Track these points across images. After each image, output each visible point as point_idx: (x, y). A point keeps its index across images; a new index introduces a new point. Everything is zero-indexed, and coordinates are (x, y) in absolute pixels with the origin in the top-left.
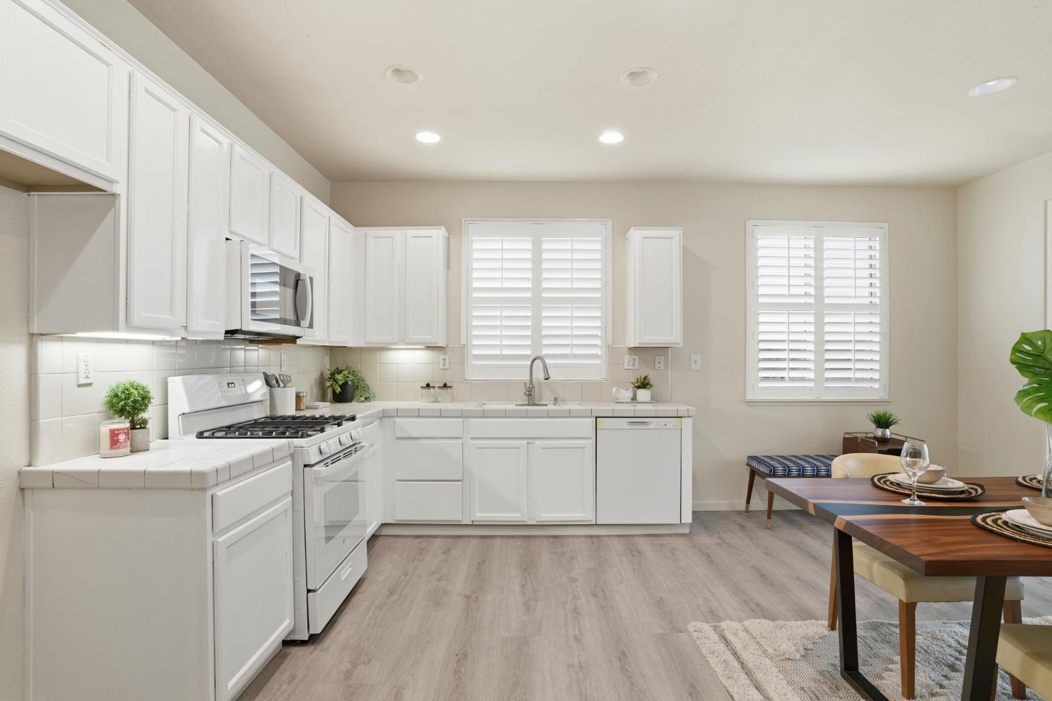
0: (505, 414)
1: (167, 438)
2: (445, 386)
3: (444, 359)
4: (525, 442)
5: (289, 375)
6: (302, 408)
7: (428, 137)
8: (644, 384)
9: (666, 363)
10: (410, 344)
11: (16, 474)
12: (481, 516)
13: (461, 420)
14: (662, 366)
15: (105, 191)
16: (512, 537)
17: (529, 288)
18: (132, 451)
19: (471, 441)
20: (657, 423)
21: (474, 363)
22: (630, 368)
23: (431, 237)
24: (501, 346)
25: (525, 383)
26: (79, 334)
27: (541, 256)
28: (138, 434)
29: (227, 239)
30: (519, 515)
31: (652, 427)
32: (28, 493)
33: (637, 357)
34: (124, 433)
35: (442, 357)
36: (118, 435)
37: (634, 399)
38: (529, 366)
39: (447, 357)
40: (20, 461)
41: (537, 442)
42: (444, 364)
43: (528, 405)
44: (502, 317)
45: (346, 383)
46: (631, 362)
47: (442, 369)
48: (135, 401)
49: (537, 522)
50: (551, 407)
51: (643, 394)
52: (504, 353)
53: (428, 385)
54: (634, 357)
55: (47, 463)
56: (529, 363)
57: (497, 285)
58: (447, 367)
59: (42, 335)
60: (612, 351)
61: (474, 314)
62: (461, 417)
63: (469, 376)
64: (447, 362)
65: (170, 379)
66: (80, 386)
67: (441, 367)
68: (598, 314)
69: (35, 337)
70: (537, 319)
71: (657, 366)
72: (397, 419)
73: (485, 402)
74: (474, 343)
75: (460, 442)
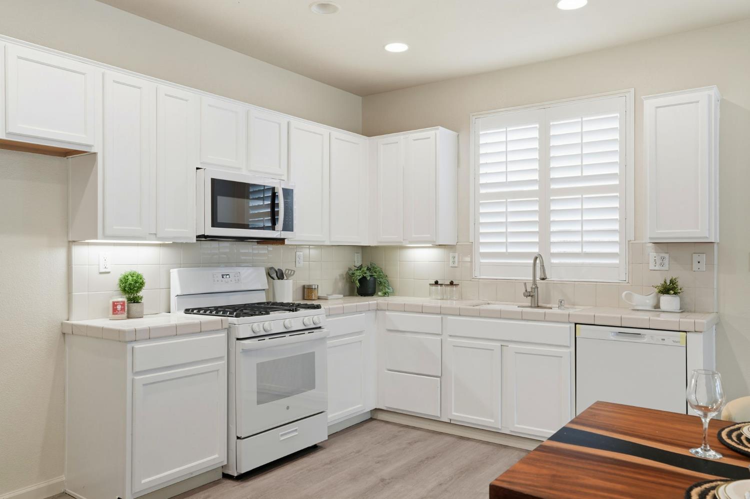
0: (500, 315)
1: (170, 312)
2: (452, 283)
3: (454, 257)
4: (498, 344)
5: (294, 269)
6: (314, 298)
7: (396, 48)
8: (669, 288)
9: (710, 263)
10: (421, 243)
11: (60, 324)
12: (456, 414)
13: (439, 317)
14: (703, 267)
15: (86, 152)
16: (488, 443)
17: (536, 180)
18: (128, 317)
19: (450, 339)
20: (652, 337)
21: (482, 261)
22: (657, 268)
23: (429, 138)
24: (506, 244)
25: (525, 284)
26: (87, 241)
27: (549, 143)
28: (134, 306)
29: (197, 169)
30: (493, 421)
31: (645, 340)
32: (66, 336)
33: (667, 256)
34: (121, 305)
35: (451, 255)
36: (116, 305)
37: (657, 307)
38: (532, 265)
39: (456, 255)
40: (62, 316)
41: (511, 345)
42: (454, 262)
43: (531, 307)
44: (506, 214)
45: (364, 278)
46: (659, 262)
47: (451, 267)
48: (130, 284)
49: (511, 431)
50: (556, 310)
51: (668, 302)
52: (510, 250)
53: (436, 283)
54: (663, 255)
55: (77, 320)
56: (532, 261)
57: (502, 179)
58: (456, 265)
59: (74, 241)
60: (633, 249)
61: (481, 211)
62: (440, 314)
63: (477, 274)
64: (456, 259)
65: (171, 270)
66: (101, 273)
67: (451, 264)
68: (616, 204)
69: (71, 243)
70: (545, 214)
71: (695, 266)
72: (387, 313)
73: (489, 302)
74: (482, 240)
75: (439, 338)
